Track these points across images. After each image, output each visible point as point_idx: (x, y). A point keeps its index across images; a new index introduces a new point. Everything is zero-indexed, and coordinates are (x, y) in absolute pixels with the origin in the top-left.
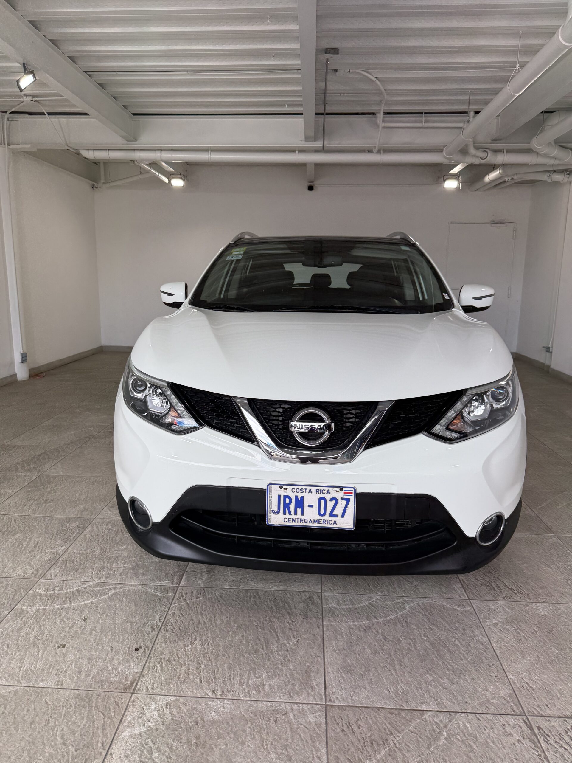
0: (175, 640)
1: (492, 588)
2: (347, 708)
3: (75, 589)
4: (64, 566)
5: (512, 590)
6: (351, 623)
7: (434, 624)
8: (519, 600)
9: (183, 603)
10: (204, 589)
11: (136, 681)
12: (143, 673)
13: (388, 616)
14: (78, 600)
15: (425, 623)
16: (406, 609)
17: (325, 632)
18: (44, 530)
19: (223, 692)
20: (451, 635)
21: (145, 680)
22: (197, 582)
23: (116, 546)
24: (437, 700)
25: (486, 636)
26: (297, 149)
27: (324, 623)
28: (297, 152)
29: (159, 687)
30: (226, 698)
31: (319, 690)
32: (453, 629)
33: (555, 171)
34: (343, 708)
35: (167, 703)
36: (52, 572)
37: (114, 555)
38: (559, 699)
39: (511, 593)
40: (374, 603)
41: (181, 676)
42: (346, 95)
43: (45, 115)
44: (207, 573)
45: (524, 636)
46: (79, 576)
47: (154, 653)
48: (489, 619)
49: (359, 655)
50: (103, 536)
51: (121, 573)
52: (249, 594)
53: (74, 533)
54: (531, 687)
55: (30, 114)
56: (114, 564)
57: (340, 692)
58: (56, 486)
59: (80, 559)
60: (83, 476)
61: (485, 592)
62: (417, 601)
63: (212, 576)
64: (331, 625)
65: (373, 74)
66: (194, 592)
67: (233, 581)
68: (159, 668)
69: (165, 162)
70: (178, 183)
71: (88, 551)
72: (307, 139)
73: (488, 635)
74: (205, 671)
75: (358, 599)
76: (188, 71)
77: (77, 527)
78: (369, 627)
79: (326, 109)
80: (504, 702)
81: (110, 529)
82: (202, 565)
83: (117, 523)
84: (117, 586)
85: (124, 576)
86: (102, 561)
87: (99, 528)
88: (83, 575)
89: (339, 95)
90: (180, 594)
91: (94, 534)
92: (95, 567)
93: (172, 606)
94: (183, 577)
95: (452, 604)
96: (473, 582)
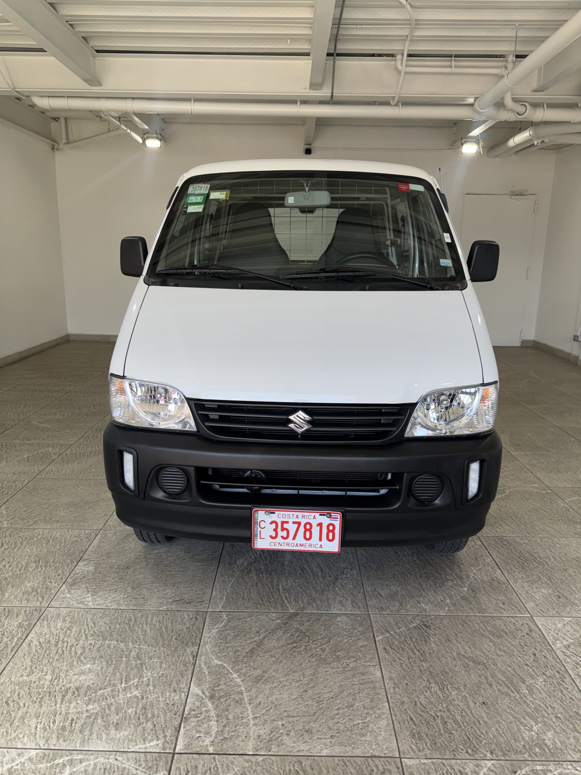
10: (214, 760)
22: (203, 741)
23: (75, 663)
26: (299, 99)
28: (299, 103)
37: (72, 685)
42: (363, 26)
44: (217, 721)
46: (14, 735)
50: (56, 646)
51: (82, 726)
52: (288, 769)
56: (72, 705)
59: (19, 695)
63: (225, 726)
66: (200, 767)
67: (259, 736)
70: (153, 144)
71: (33, 678)
72: (313, 86)
77: (20, 626)
79: (338, 47)
81: (68, 629)
82: (206, 700)
83: (78, 615)
84: (75, 758)
85: (86, 733)
86: (53, 700)
87: (52, 626)
88: (21, 733)
89: (356, 26)
90: (177, 772)
91: (44, 641)
92: (42, 712)
94: (179, 732)
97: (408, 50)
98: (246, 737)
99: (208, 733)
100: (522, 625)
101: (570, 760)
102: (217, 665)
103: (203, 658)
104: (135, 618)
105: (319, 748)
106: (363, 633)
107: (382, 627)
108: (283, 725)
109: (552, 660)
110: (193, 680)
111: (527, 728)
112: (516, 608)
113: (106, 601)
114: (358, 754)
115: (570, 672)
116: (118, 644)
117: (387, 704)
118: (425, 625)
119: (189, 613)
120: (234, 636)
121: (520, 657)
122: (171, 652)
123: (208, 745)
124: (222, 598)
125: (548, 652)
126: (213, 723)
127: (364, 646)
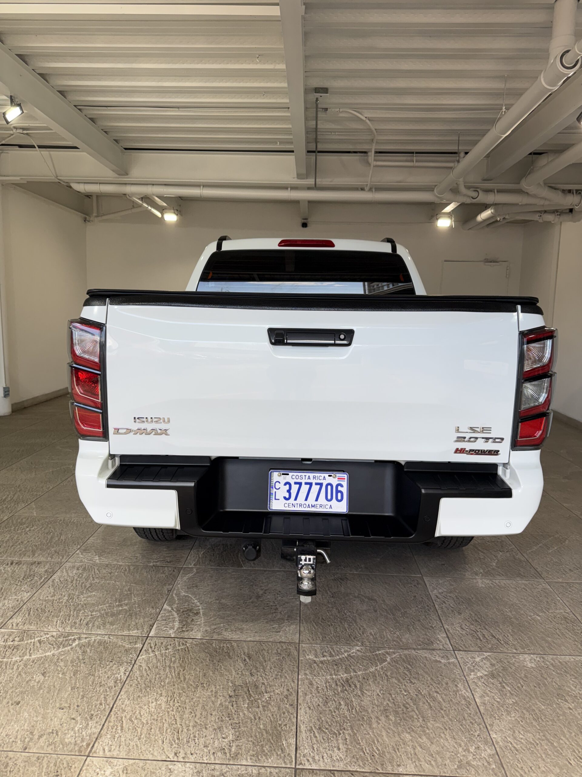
0: (139, 696)
1: (478, 637)
2: (318, 772)
3: (36, 639)
4: (27, 614)
5: (498, 640)
6: (329, 677)
7: (415, 678)
8: (506, 651)
9: (152, 655)
10: (174, 640)
11: (93, 743)
12: (101, 733)
13: (368, 668)
14: (38, 651)
15: (406, 676)
16: (387, 661)
17: (299, 687)
18: (10, 574)
19: (186, 754)
20: (433, 690)
21: (102, 742)
22: (168, 632)
23: (85, 592)
24: (415, 762)
25: (469, 691)
26: (289, 186)
27: (300, 677)
28: (289, 189)
29: (117, 748)
30: (189, 761)
31: (289, 751)
32: (435, 683)
33: (545, 212)
34: (313, 772)
35: (125, 767)
36: (15, 620)
37: (82, 602)
38: (544, 760)
39: (497, 643)
40: (354, 654)
41: (142, 737)
42: (337, 133)
43: (35, 147)
44: (180, 623)
45: (509, 691)
46: (42, 625)
47: (115, 711)
48: (473, 671)
49: (335, 712)
50: (72, 582)
51: (88, 622)
52: (222, 645)
53: (41, 578)
54: (514, 747)
55: (21, 146)
56: (81, 612)
57: (311, 754)
58: (27, 527)
59: (45, 606)
60: (58, 517)
61: (470, 642)
62: (399, 652)
63: (184, 625)
64: (307, 679)
65: (363, 114)
66: (164, 643)
67: (206, 631)
68: (119, 728)
69: (157, 197)
70: (171, 218)
71: (55, 598)
72: (299, 176)
73: (472, 690)
74: (169, 730)
75: (337, 651)
76: (178, 108)
77: (46, 571)
78: (347, 681)
79: (318, 147)
80: (486, 764)
81: (80, 574)
82: (174, 613)
83: (88, 567)
84: (82, 636)
85: (90, 625)
86: (68, 609)
87: (69, 572)
88: (47, 624)
90: (149, 645)
91: (63, 580)
92: (61, 615)
93: (139, 658)
94: (153, 627)
95: (436, 656)
96: (458, 631)
98: (197, 630)
99: (172, 628)
100: (413, 580)
102: (184, 595)
103: (175, 592)
104: (129, 569)
105: (245, 637)
108: (224, 626)
110: (166, 602)
112: (413, 571)
113: (109, 560)
114: (271, 641)
116: (116, 583)
117: (298, 618)
118: (341, 579)
119: (169, 568)
120: (199, 581)
122: (152, 588)
123: (171, 634)
124: (194, 561)
125: (426, 595)
126: (177, 623)
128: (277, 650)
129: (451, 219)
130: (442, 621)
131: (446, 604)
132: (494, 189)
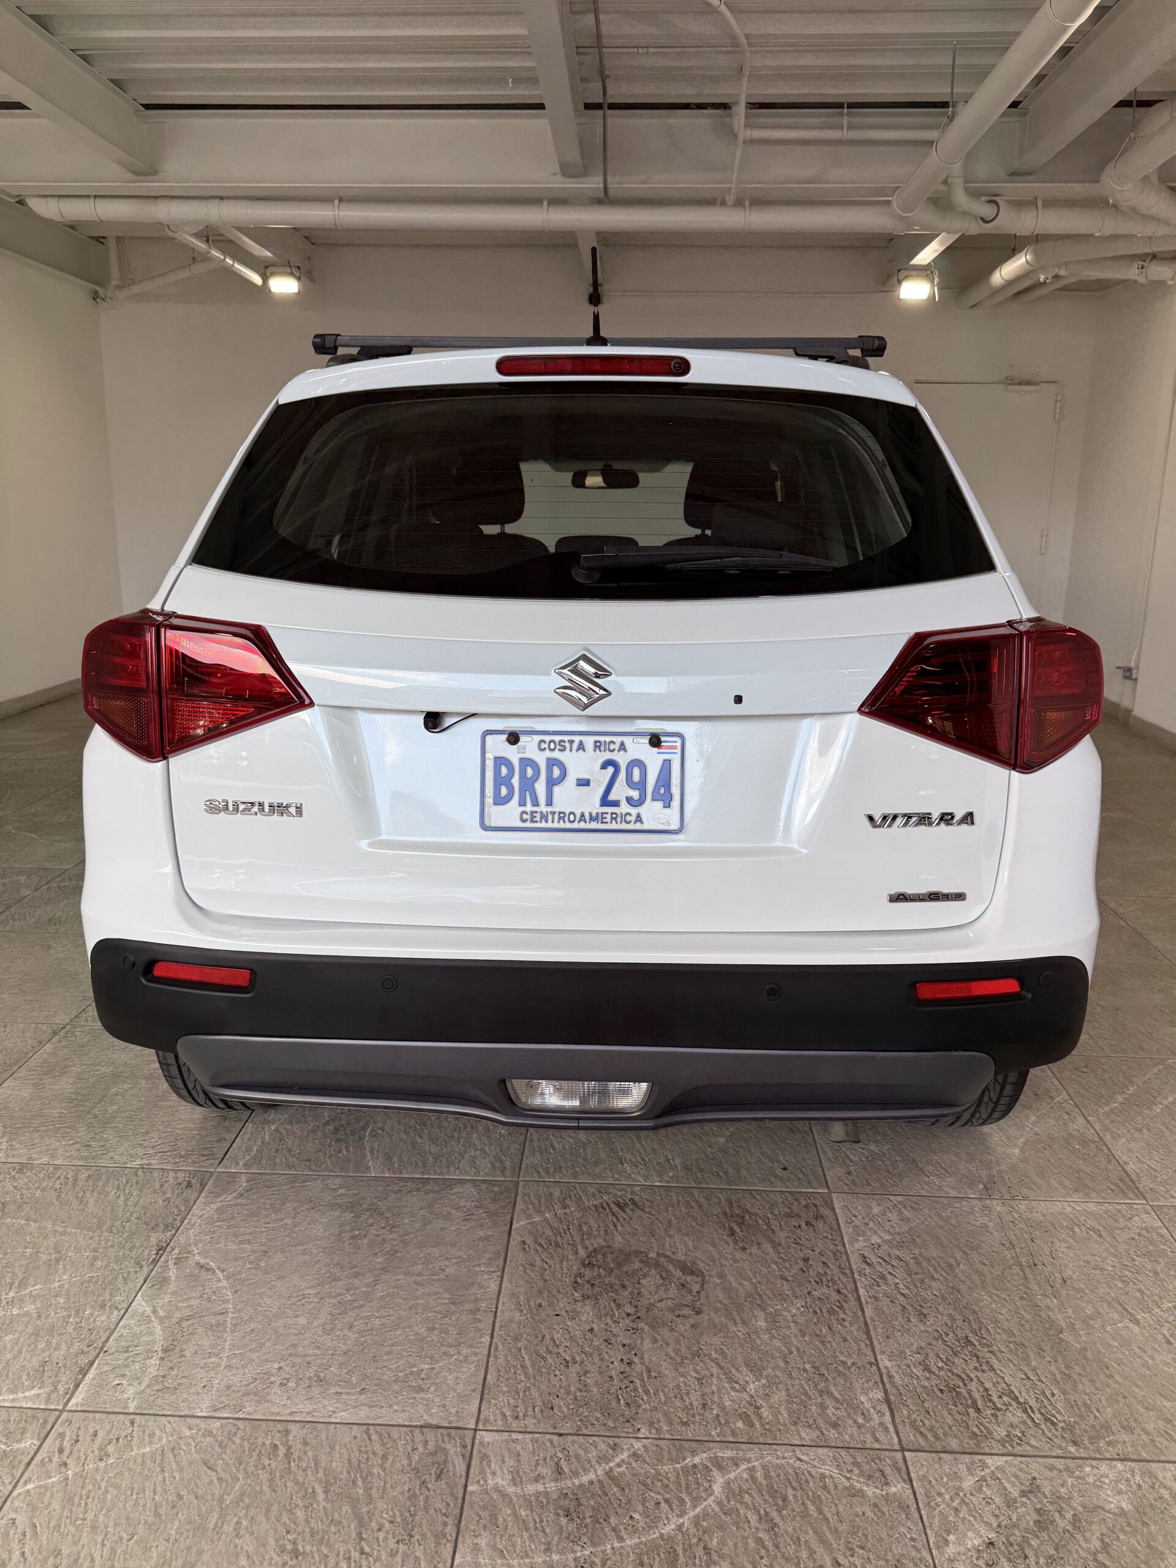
1: (970, 1402)
5: (1025, 1408)
6: (540, 1559)
8: (1047, 1448)
9: (55, 1478)
10: (132, 1423)
13: (658, 1521)
16: (712, 1494)
22: (123, 1392)
26: (543, 195)
28: (545, 203)
33: (1154, 257)
39: (1024, 1422)
40: (623, 1468)
42: (651, 50)
44: (162, 1359)
48: (956, 1529)
52: (260, 1440)
62: (749, 1461)
63: (172, 1368)
66: (101, 1434)
67: (229, 1387)
69: (240, 230)
70: (284, 286)
72: (567, 170)
75: (577, 1456)
82: (156, 1323)
89: (636, 50)
90: (57, 1442)
93: (15, 1493)
94: (84, 1376)
95: (851, 1471)
96: (918, 1378)
97: (748, 96)
98: (204, 1387)
99: (139, 1378)
100: (806, 1206)
101: (795, 1442)
102: (198, 1264)
103: (176, 1251)
104: (75, 1180)
105: (331, 1409)
106: (492, 1215)
107: (533, 1204)
108: (280, 1368)
109: (836, 1271)
110: (144, 1288)
111: (737, 1386)
112: (805, 1175)
113: (32, 1151)
114: (401, 1422)
115: (862, 1291)
116: (27, 1224)
117: (486, 1339)
118: (618, 1205)
119: (180, 1174)
120: (248, 1215)
121: (776, 1263)
122: (120, 1239)
123: (129, 1399)
124: (249, 1149)
125: (835, 1254)
126: (155, 1361)
127: (486, 1238)
128: (409, 1457)
129: (932, 281)
130: (875, 1343)
131: (886, 1284)
132: (1036, 198)
